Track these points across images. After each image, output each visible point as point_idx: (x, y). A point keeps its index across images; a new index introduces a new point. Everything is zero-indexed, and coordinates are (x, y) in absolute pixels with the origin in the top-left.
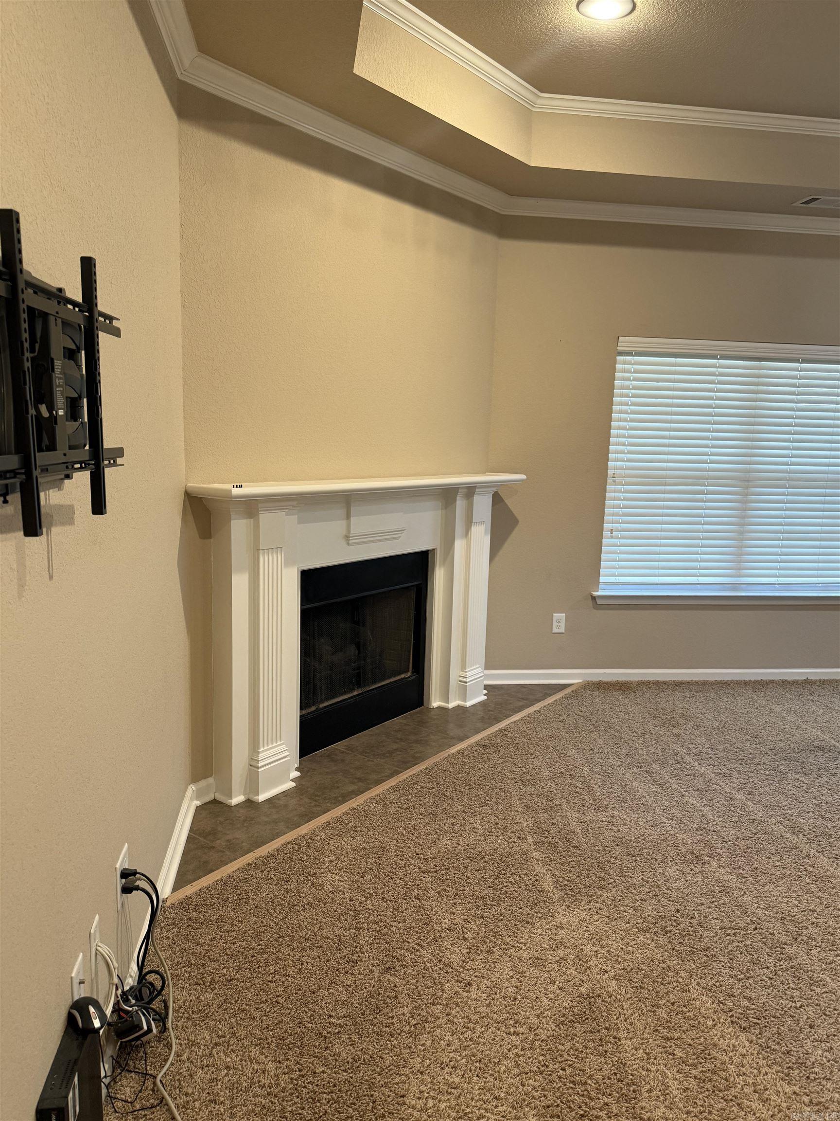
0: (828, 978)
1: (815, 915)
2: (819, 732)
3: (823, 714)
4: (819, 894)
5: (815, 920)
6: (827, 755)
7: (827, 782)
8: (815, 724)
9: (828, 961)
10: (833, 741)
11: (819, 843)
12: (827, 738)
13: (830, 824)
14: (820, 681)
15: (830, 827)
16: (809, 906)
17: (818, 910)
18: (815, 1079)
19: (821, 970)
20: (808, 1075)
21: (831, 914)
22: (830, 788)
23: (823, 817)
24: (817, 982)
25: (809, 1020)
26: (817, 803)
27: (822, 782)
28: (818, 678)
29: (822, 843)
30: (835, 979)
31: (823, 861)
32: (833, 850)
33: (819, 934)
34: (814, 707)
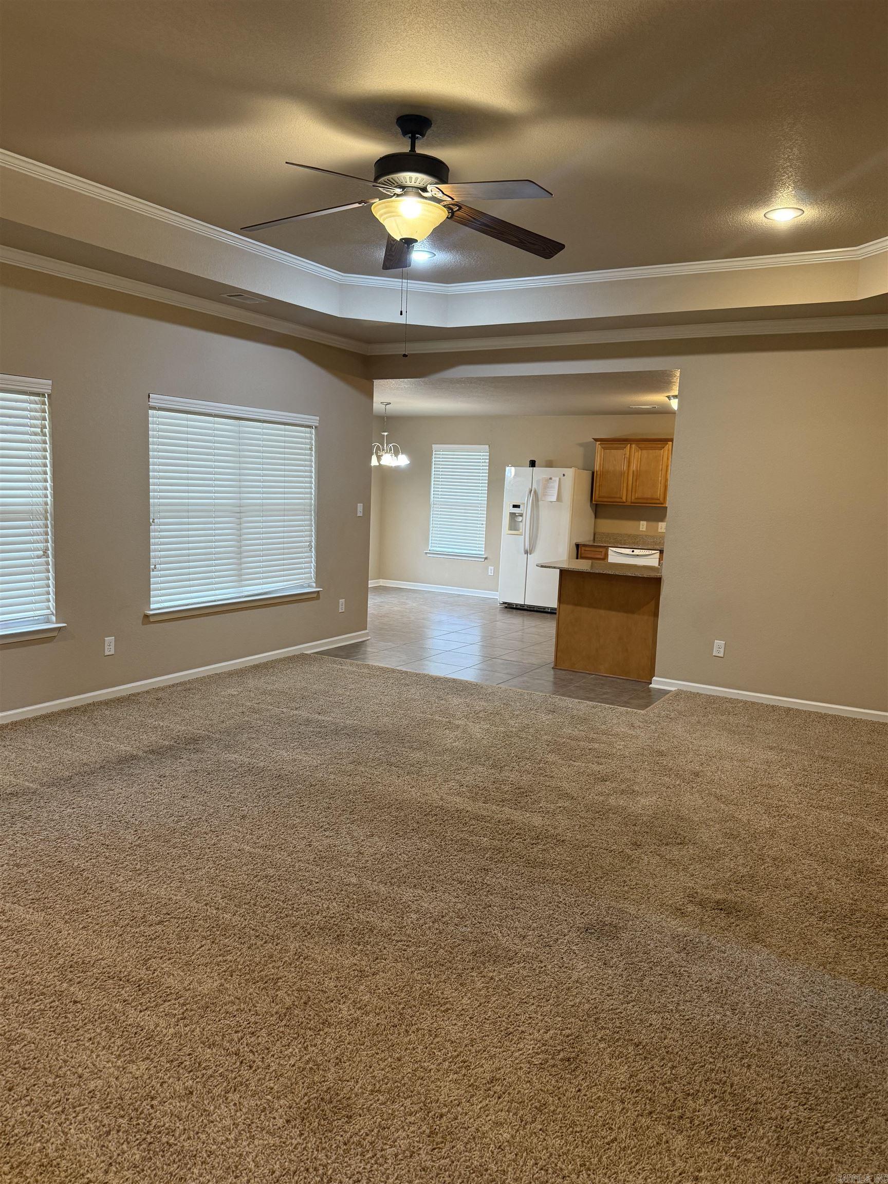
0: (26, 1030)
1: (12, 971)
2: (12, 778)
3: (16, 758)
4: (15, 948)
5: (12, 976)
6: (21, 799)
7: (22, 827)
8: (7, 770)
9: (26, 1012)
10: (27, 783)
11: (14, 894)
12: (20, 781)
13: (25, 871)
14: (12, 723)
15: (25, 873)
16: (4, 965)
17: (15, 964)
18: (15, 1141)
19: (20, 1025)
20: (7, 1142)
21: (28, 963)
22: (24, 832)
23: (18, 865)
24: (16, 1039)
25: (8, 1084)
26: (12, 853)
27: (16, 829)
28: (9, 721)
29: (18, 892)
30: (34, 1027)
31: (19, 910)
32: (29, 895)
33: (16, 989)
34: (6, 753)
